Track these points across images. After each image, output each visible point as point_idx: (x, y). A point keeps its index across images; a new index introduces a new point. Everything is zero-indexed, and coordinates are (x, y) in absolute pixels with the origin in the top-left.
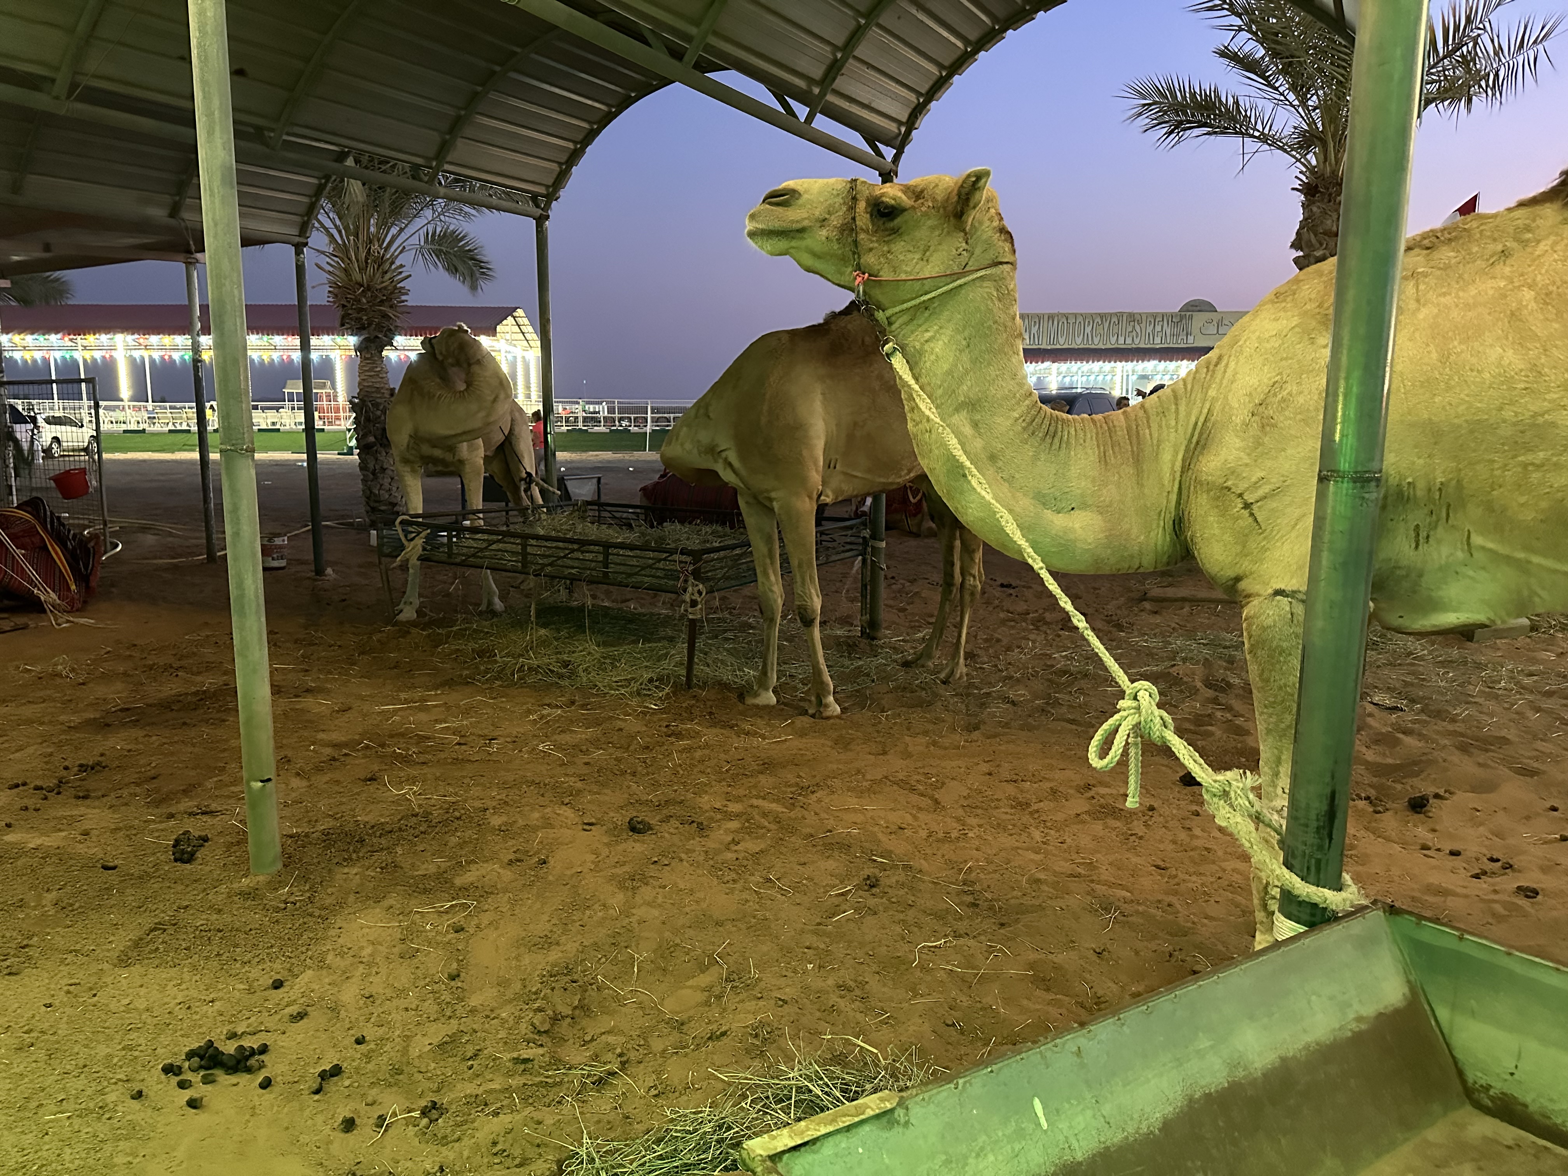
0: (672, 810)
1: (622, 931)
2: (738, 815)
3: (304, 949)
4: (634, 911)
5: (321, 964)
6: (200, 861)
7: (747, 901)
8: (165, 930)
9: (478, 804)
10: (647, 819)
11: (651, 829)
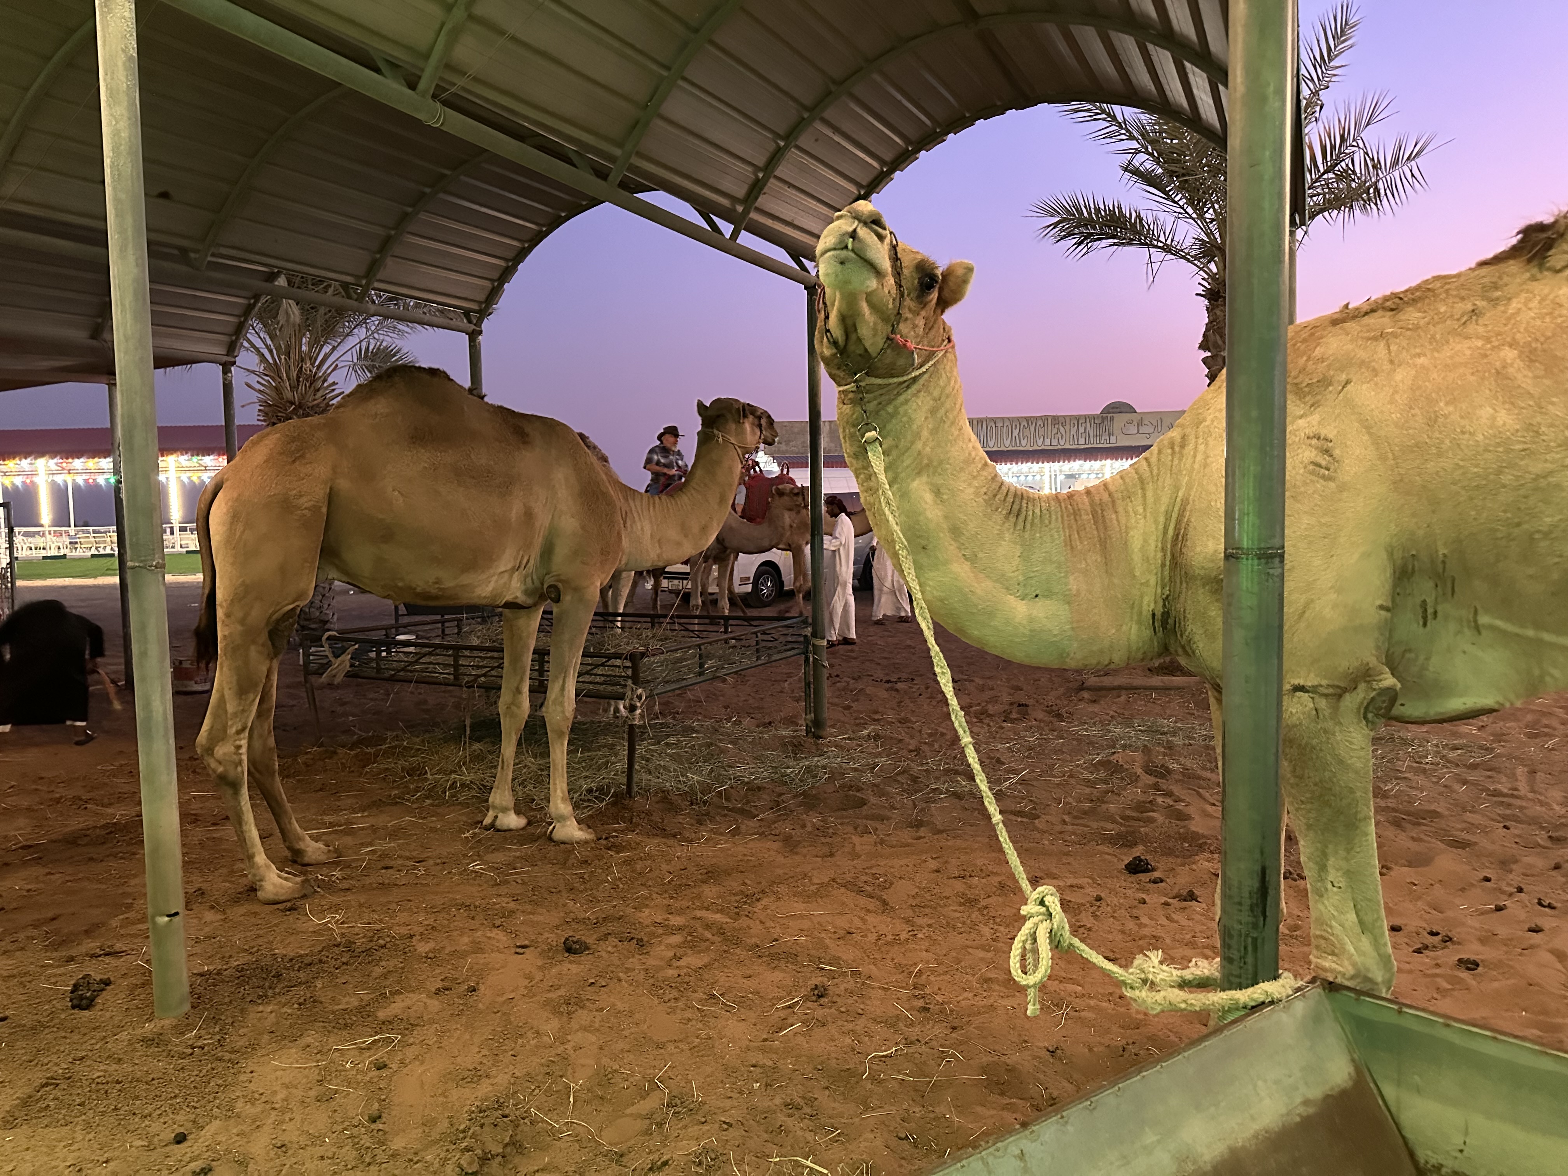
0: (610, 927)
1: (555, 1060)
2: (680, 929)
3: (211, 1098)
4: (569, 1037)
5: (230, 1113)
6: (99, 1007)
7: (689, 1020)
8: (57, 1085)
9: (404, 931)
10: (583, 938)
11: (588, 948)
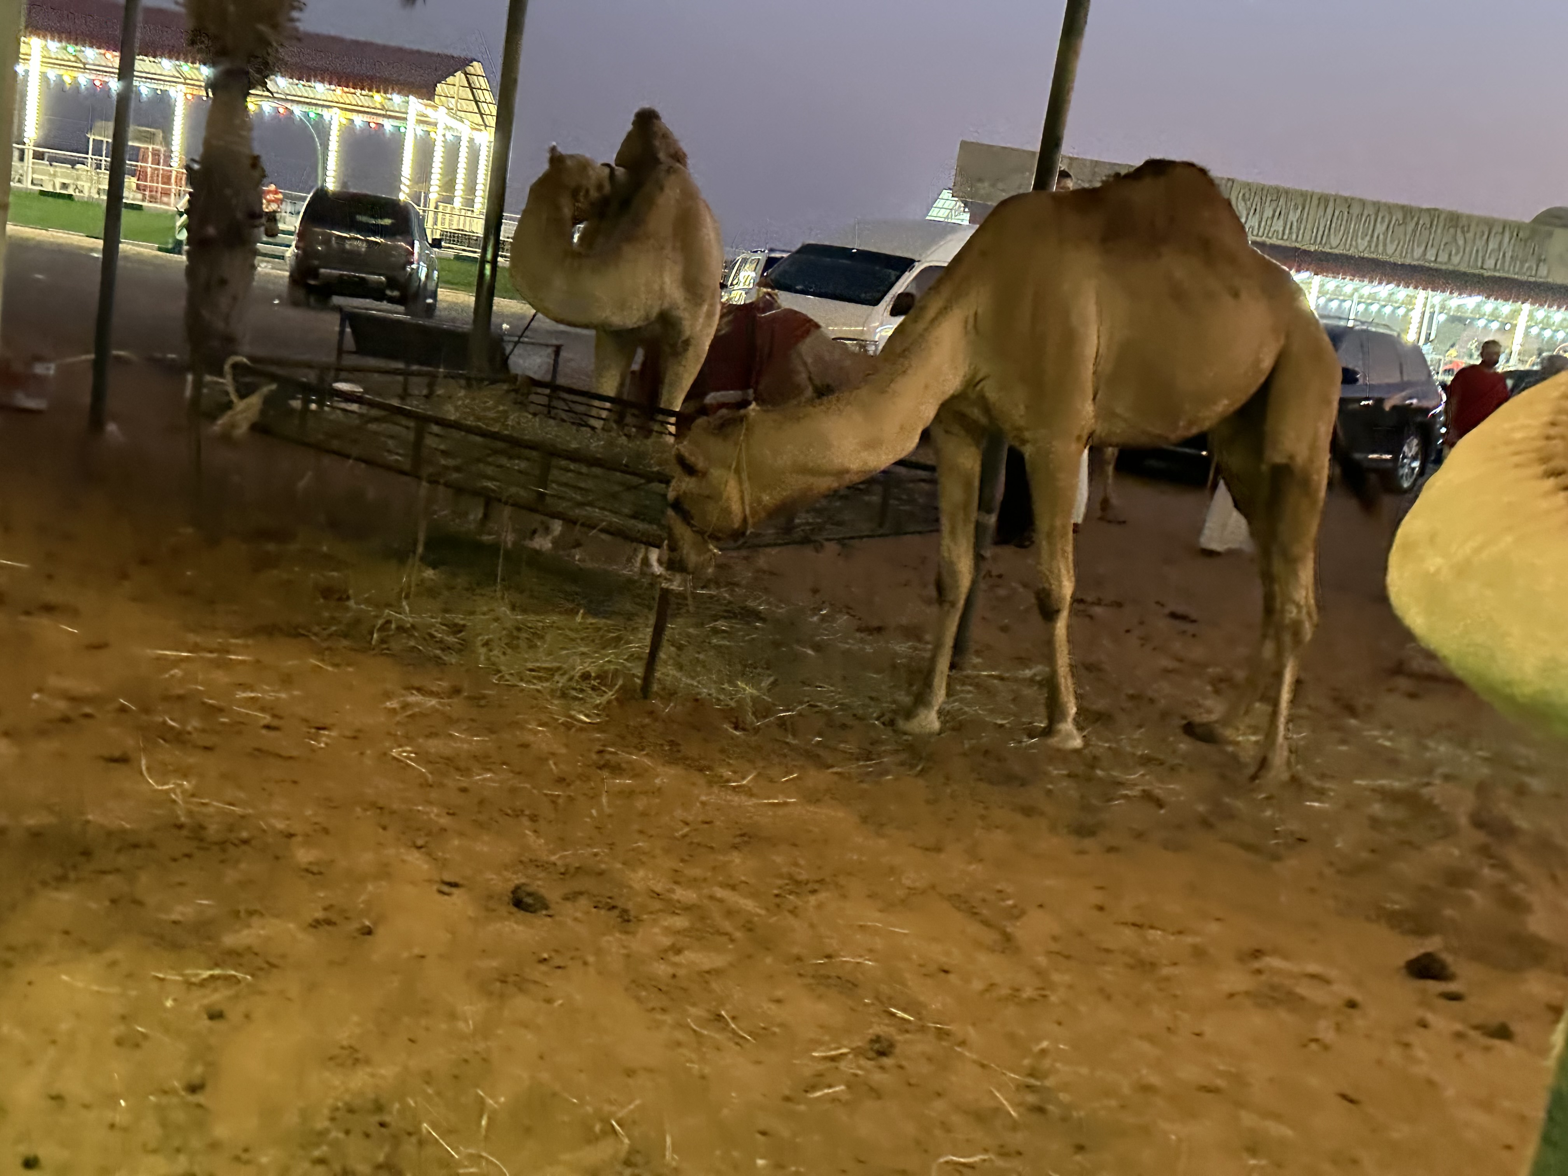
0: (586, 883)
1: (471, 1059)
2: (688, 908)
4: (497, 1031)
7: (679, 1044)
9: (280, 825)
10: (542, 891)
11: (547, 908)
